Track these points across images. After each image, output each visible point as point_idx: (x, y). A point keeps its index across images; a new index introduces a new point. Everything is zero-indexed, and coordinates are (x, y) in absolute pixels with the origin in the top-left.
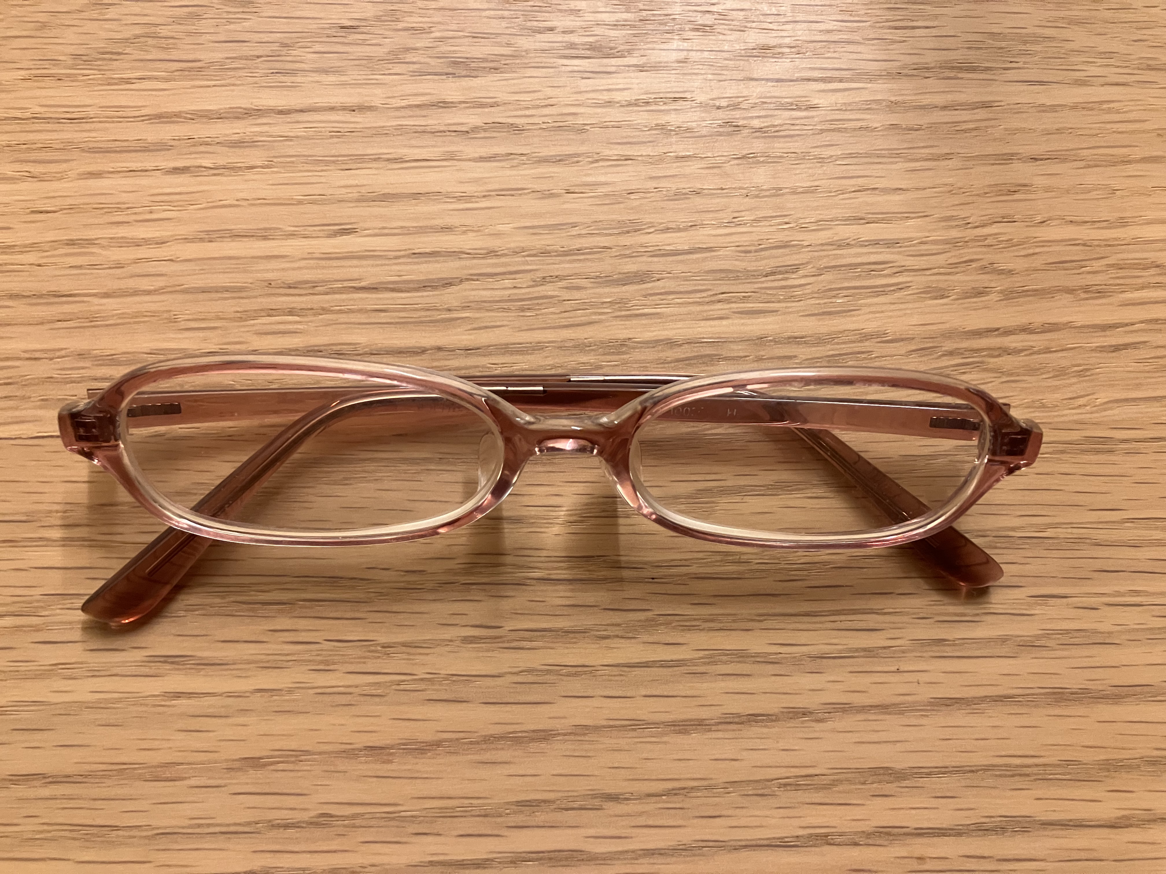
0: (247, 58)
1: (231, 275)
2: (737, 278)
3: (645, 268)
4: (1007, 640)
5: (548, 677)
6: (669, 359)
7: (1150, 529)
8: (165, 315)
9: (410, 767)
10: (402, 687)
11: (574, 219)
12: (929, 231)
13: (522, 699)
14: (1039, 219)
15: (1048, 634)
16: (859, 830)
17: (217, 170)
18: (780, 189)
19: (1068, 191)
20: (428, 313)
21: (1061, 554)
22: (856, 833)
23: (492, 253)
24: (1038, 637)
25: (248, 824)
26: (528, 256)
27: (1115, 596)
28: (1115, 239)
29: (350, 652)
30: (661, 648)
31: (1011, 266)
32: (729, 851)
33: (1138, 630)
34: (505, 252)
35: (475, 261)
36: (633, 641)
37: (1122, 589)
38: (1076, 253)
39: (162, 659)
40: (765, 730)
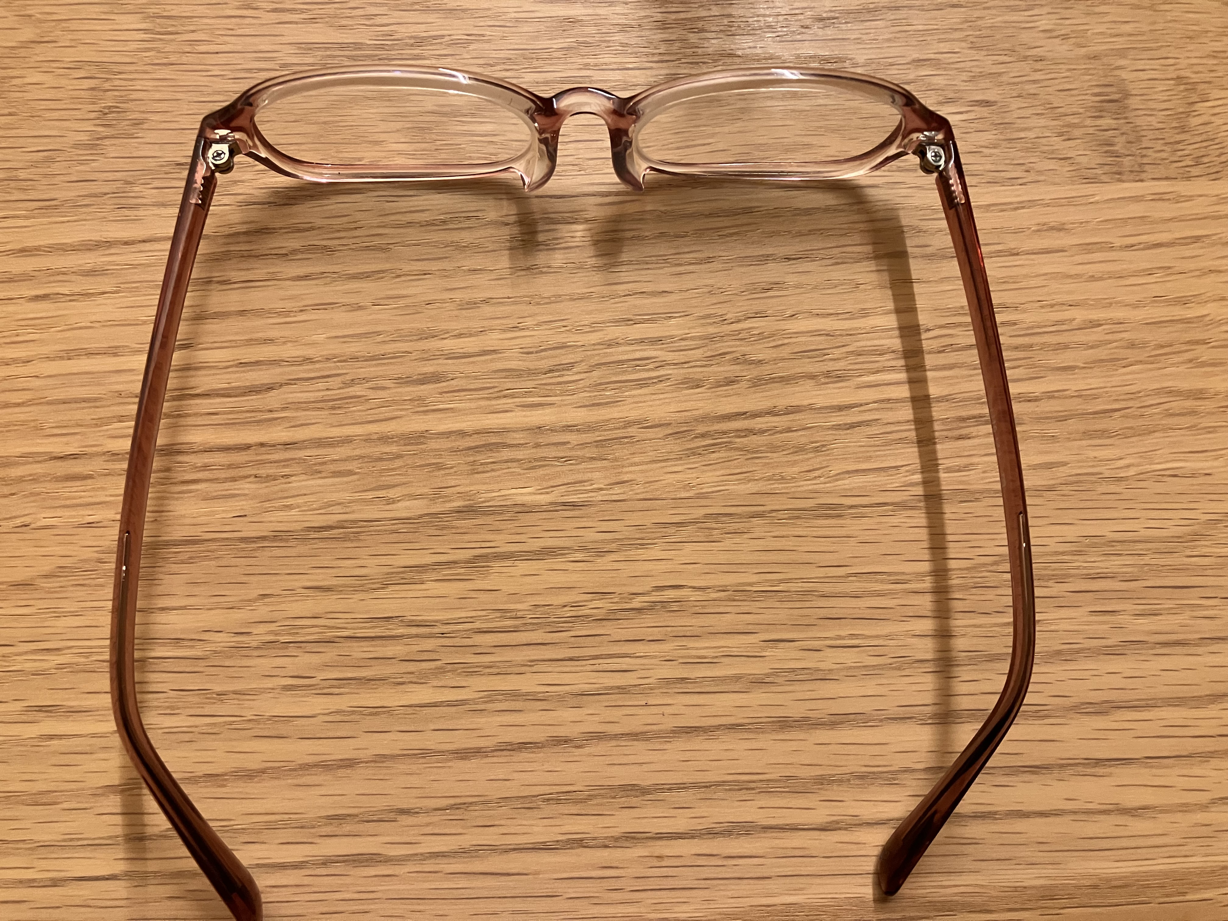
0: (95, 196)
1: (87, 388)
2: (519, 376)
3: (440, 369)
4: (741, 678)
5: (353, 717)
6: (461, 448)
7: (871, 582)
8: (33, 424)
9: (241, 790)
10: (233, 727)
11: (379, 328)
12: (689, 329)
13: (331, 734)
14: (789, 313)
15: (776, 672)
16: (609, 835)
17: (73, 297)
18: (560, 296)
19: (815, 287)
20: (253, 414)
21: (790, 605)
22: (606, 838)
23: (308, 360)
24: (768, 675)
25: (110, 838)
26: (339, 361)
27: (836, 639)
28: (856, 329)
29: (190, 699)
30: (446, 691)
31: (761, 357)
32: (501, 853)
33: (855, 667)
34: (320, 359)
35: (294, 368)
36: (424, 685)
37: (843, 633)
38: (820, 342)
39: (37, 709)
40: (532, 755)
